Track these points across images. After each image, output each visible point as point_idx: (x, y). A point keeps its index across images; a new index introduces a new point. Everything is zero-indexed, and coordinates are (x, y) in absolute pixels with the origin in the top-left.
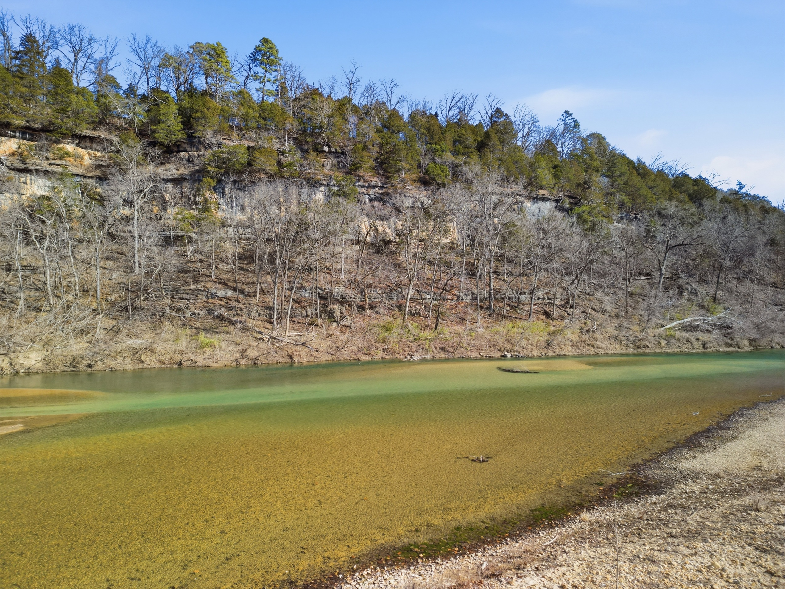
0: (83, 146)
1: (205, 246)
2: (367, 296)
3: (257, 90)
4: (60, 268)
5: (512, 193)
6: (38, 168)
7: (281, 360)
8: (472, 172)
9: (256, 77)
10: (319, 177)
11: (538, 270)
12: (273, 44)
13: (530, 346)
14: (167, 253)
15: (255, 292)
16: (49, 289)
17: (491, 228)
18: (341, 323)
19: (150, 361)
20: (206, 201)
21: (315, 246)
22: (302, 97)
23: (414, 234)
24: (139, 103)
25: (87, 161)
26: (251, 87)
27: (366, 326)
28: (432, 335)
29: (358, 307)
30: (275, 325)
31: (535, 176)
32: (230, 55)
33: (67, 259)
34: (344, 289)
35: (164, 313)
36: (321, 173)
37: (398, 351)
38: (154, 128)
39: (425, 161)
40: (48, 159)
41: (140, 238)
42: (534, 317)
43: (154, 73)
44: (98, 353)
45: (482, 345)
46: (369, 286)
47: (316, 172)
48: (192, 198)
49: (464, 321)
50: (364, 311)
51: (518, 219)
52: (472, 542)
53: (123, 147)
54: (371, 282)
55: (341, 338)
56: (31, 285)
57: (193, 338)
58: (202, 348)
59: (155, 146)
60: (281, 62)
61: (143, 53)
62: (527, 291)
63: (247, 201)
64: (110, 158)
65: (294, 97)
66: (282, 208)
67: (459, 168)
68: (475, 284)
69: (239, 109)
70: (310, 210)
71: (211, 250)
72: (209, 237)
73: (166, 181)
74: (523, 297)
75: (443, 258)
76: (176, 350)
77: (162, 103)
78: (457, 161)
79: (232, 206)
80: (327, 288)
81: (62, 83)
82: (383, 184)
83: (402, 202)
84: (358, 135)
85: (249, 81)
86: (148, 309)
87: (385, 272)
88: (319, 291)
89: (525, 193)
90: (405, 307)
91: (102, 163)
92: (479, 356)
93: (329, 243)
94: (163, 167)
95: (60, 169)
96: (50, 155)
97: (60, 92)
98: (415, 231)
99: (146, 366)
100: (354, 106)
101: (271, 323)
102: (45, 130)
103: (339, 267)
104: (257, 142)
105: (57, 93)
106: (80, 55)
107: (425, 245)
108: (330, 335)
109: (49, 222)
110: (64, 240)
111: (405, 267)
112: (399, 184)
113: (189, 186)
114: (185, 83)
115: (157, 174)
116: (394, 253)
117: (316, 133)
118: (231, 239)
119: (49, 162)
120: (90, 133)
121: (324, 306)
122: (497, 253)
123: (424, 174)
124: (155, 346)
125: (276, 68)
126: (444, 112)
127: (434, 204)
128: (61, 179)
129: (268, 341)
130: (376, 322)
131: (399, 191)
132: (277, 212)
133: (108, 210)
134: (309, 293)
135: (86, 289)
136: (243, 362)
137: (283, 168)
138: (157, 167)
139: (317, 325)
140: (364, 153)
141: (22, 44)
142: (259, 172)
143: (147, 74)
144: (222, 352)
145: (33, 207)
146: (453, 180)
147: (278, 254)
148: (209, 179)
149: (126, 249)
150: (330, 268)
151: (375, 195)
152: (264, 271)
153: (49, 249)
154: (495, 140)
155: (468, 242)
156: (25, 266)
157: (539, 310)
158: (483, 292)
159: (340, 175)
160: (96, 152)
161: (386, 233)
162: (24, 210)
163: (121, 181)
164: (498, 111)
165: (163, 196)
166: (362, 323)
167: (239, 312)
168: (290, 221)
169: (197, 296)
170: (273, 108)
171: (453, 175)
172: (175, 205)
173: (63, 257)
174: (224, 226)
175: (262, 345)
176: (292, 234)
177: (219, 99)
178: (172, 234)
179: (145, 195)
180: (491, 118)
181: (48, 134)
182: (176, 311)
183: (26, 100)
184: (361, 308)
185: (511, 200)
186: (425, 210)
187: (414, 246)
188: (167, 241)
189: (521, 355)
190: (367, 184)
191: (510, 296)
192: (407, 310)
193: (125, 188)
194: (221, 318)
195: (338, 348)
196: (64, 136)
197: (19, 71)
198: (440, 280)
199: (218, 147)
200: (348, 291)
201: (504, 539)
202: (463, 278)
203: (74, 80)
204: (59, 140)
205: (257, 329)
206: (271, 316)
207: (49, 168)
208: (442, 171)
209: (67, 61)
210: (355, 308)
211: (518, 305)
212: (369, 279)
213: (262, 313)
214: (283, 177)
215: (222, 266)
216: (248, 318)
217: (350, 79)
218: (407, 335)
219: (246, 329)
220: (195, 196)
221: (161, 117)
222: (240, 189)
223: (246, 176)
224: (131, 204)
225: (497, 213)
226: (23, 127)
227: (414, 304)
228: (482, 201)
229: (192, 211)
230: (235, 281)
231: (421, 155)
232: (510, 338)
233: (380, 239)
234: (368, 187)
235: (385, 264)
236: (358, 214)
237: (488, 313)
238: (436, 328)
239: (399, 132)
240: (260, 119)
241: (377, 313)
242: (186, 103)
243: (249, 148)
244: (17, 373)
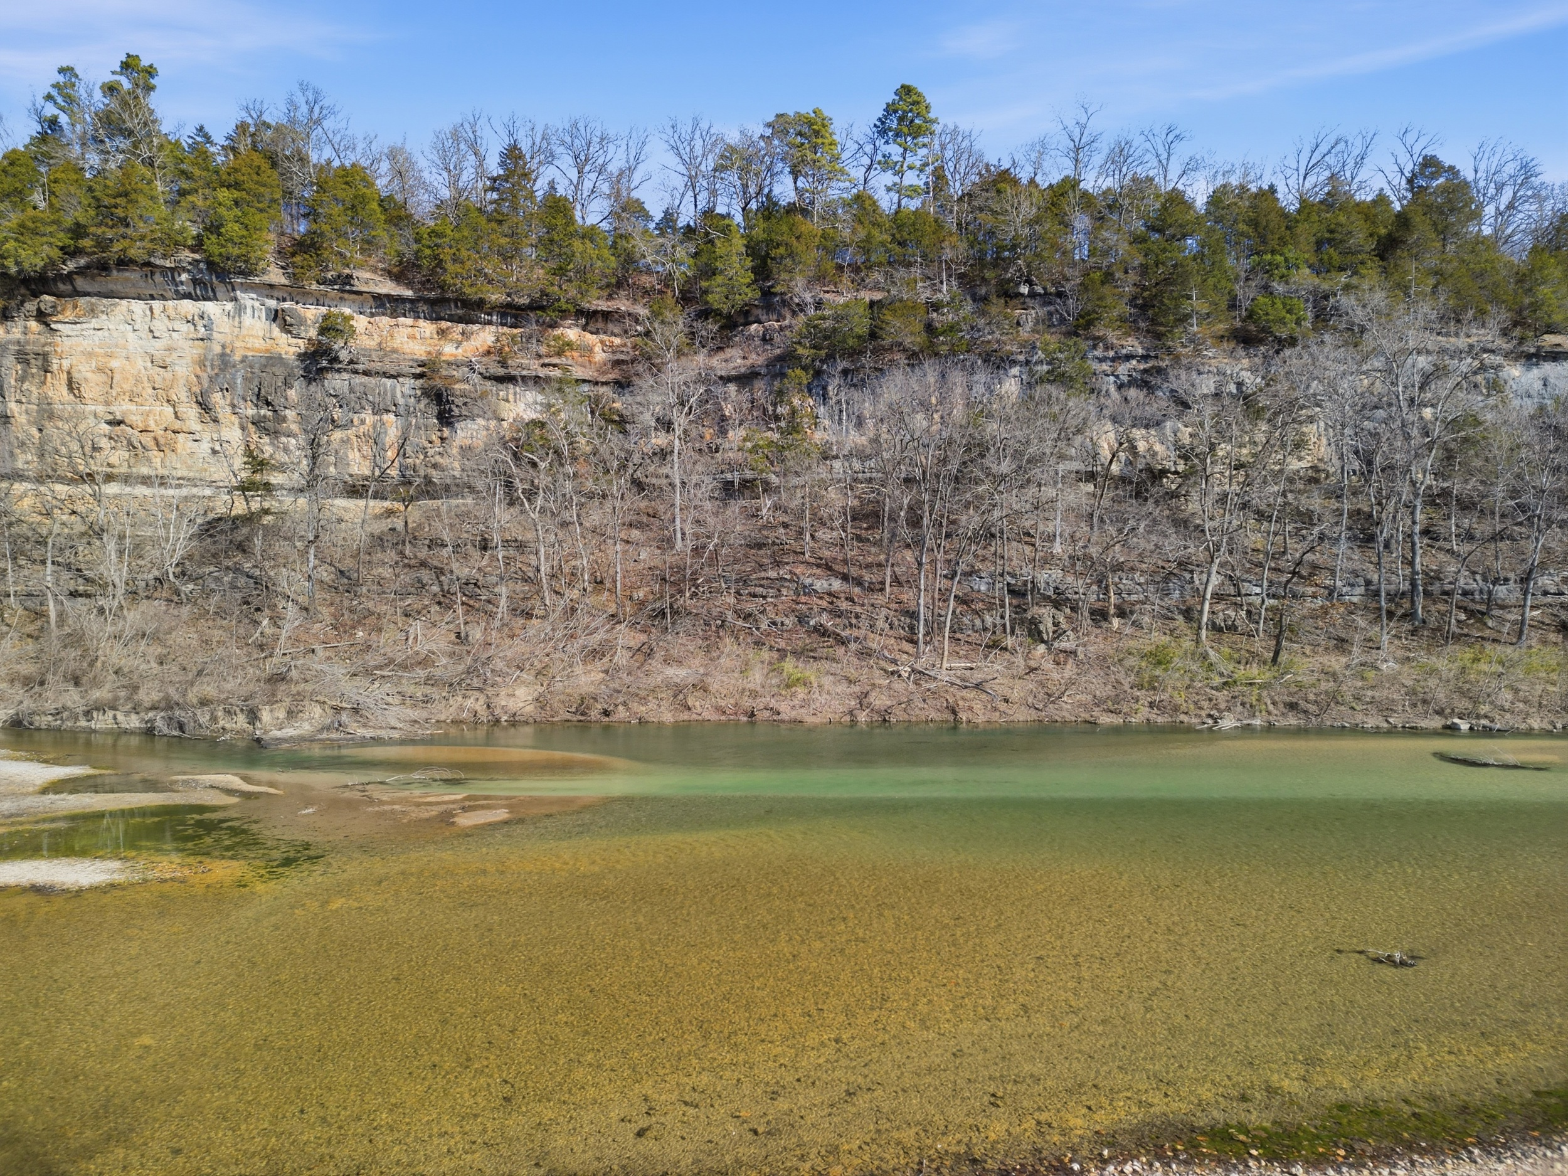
0: (594, 330)
1: (792, 497)
2: (1112, 589)
3: (889, 189)
4: (560, 543)
5: (1471, 346)
6: (524, 373)
7: (933, 715)
8: (1364, 306)
9: (887, 164)
10: (1008, 348)
11: (1543, 525)
12: (919, 95)
13: (1521, 705)
14: (728, 512)
15: (883, 583)
16: (544, 581)
17: (1415, 432)
18: (1056, 645)
19: (703, 709)
20: (794, 412)
21: (1001, 488)
22: (977, 191)
23: (1220, 453)
24: (682, 242)
25: (600, 356)
26: (877, 185)
27: (1111, 652)
28: (1268, 674)
29: (1093, 612)
30: (921, 646)
31: (1532, 304)
32: (837, 129)
33: (571, 527)
34: (1060, 576)
35: (723, 621)
36: (1014, 339)
37: (1184, 708)
38: (704, 284)
39: (1246, 293)
40: (539, 356)
41: (684, 487)
42: (1533, 638)
43: (705, 183)
44: (619, 692)
45: (1393, 701)
46: (1118, 567)
47: (1004, 338)
48: (770, 408)
49: (1345, 646)
50: (1106, 619)
51: (1486, 406)
52: (1381, 1142)
53: (656, 325)
54: (1122, 560)
55: (1056, 676)
56: (516, 573)
57: (774, 668)
58: (788, 686)
59: (707, 319)
60: (935, 127)
61: (688, 149)
62: (1512, 575)
63: (867, 408)
64: (635, 347)
65: (960, 193)
66: (935, 416)
67: (1332, 300)
68: (1375, 559)
69: (854, 231)
70: (990, 415)
71: (803, 504)
72: (800, 481)
73: (726, 380)
74: (1501, 591)
75: (1290, 504)
76: (744, 689)
77: (719, 237)
78: (1325, 286)
79: (840, 419)
80: (1027, 572)
81: (560, 222)
82: (1148, 349)
83: (1193, 385)
84: (1092, 253)
85: (873, 173)
86: (697, 614)
87: (1154, 538)
88: (1009, 579)
89: (1504, 346)
90: (1201, 612)
91: (622, 357)
92: (1385, 725)
93: (1029, 481)
94: (721, 356)
95: (557, 373)
96: (543, 350)
97: (556, 238)
98: (1223, 445)
99: (694, 716)
100: (1085, 194)
101: (914, 642)
102: (535, 306)
103: (1050, 530)
104: (888, 291)
105: (552, 241)
106: (587, 168)
107: (1247, 476)
108: (1033, 670)
109: (542, 465)
110: (564, 495)
111: (1198, 526)
112: (1186, 347)
113: (764, 387)
114: (758, 194)
115: (711, 368)
116: (1174, 495)
117: (1004, 259)
118: (839, 481)
119: (542, 361)
120: (603, 305)
121: (1019, 609)
122: (1430, 487)
123: (1243, 321)
124: (709, 680)
125: (926, 140)
126: (1292, 182)
127: (1268, 385)
128: (560, 390)
129: (909, 678)
130: (1132, 643)
131: (1185, 361)
132: (925, 424)
133: (633, 438)
134: (989, 584)
135: (599, 579)
136: (862, 717)
137: (937, 337)
138: (710, 356)
139: (1005, 649)
140: (1107, 290)
141: (502, 164)
142: (891, 349)
143: (694, 189)
144: (825, 696)
145: (517, 440)
146: (1315, 329)
147: (927, 507)
148: (798, 371)
149: (661, 508)
150: (1032, 532)
151: (1130, 376)
152: (899, 542)
153: (543, 511)
154: (1422, 228)
155: (1356, 465)
156: (507, 541)
157: (1547, 621)
158: (1394, 578)
159: (1052, 339)
160: (613, 338)
161: (1154, 454)
162: (505, 445)
163: (652, 386)
164: (1430, 164)
165: (721, 409)
166: (1102, 646)
167: (854, 621)
168: (950, 442)
169: (779, 591)
170: (919, 221)
171: (1317, 317)
172: (740, 424)
173: (565, 524)
174: (826, 458)
175: (898, 685)
176: (953, 467)
177: (819, 217)
178: (736, 477)
179: (691, 408)
180: (1410, 181)
181: (539, 313)
182: (744, 619)
183: (507, 258)
184: (1100, 615)
185: (1467, 364)
186: (1247, 399)
187: (1222, 480)
188: (728, 491)
189: (1498, 726)
190: (1111, 354)
191: (1467, 587)
192: (1205, 619)
193: (659, 399)
194: (821, 631)
195: (1049, 695)
196: (564, 314)
197: (496, 210)
198: (1284, 553)
199: (816, 309)
200: (1070, 579)
201: (1465, 1148)
202: (1343, 547)
203: (578, 215)
204: (556, 322)
205: (886, 654)
206: (912, 629)
207: (542, 372)
208: (1289, 312)
209: (567, 182)
210: (1086, 614)
211: (1489, 609)
212: (1118, 554)
213: (896, 623)
214: (937, 354)
215: (823, 534)
216: (869, 633)
217: (1077, 140)
218: (1204, 675)
219: (867, 654)
220: (775, 405)
221: (718, 264)
222: (855, 386)
223: (867, 361)
224: (666, 425)
225: (1429, 395)
226: (502, 306)
227: (1220, 607)
228: (1390, 371)
229: (769, 434)
230: (845, 561)
231: (1237, 279)
232: (1468, 686)
233: (1140, 467)
234: (1113, 360)
235: (1154, 520)
236: (1093, 417)
237: (1407, 626)
238: (1275, 660)
239: (1184, 236)
240: (894, 246)
241: (1137, 624)
242: (758, 233)
243: (872, 304)
244: (498, 721)
